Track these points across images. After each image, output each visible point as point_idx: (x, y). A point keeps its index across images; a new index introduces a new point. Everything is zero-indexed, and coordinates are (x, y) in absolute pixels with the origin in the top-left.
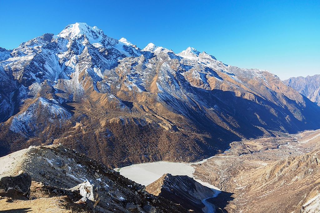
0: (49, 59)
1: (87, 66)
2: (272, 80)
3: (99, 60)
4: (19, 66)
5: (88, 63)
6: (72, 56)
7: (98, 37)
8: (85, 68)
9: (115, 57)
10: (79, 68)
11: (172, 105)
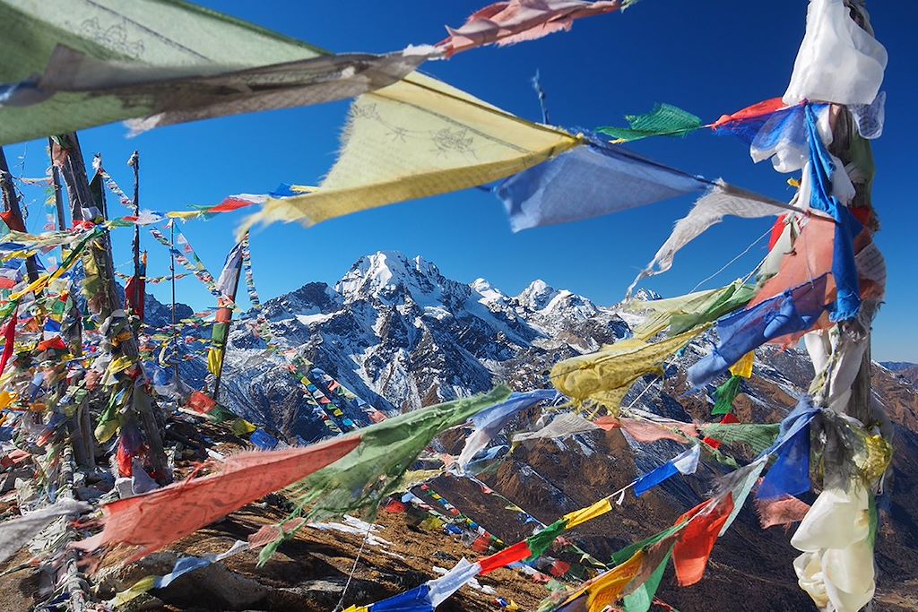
0: (342, 361)
1: (436, 380)
2: (890, 390)
3: (461, 362)
4: (282, 385)
5: (438, 372)
6: (393, 351)
7: (431, 288)
8: (433, 384)
9: (494, 349)
10: (418, 386)
11: (673, 490)
